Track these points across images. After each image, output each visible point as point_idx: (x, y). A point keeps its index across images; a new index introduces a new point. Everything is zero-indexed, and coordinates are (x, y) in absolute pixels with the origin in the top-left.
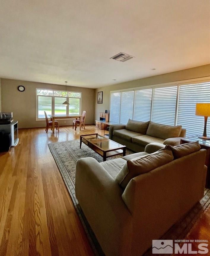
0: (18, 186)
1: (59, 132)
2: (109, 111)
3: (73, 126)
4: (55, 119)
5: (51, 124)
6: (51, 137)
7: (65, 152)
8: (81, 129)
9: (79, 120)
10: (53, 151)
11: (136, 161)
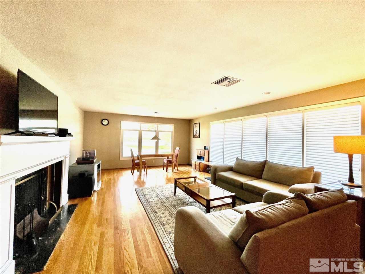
0: (105, 239)
1: (147, 174)
2: (208, 148)
3: (164, 166)
4: (143, 158)
5: (138, 164)
6: (138, 180)
7: (157, 199)
8: (174, 171)
9: (171, 159)
10: (142, 198)
11: (257, 211)
